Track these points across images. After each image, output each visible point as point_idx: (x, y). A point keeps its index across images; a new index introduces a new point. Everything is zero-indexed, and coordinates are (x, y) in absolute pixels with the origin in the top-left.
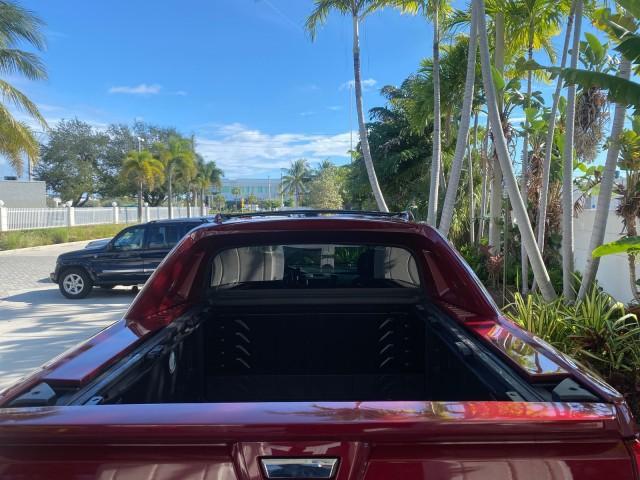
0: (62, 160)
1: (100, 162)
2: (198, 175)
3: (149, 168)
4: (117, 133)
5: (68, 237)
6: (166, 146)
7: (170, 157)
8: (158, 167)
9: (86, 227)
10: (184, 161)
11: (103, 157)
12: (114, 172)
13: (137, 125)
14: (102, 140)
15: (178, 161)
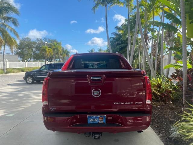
0: (22, 49)
1: (34, 49)
2: (63, 53)
3: (48, 51)
4: (39, 41)
5: (26, 70)
6: (53, 45)
7: (54, 48)
8: (51, 50)
9: (31, 68)
10: (58, 49)
11: (35, 48)
12: (38, 52)
13: (44, 38)
14: (34, 43)
15: (57, 49)
